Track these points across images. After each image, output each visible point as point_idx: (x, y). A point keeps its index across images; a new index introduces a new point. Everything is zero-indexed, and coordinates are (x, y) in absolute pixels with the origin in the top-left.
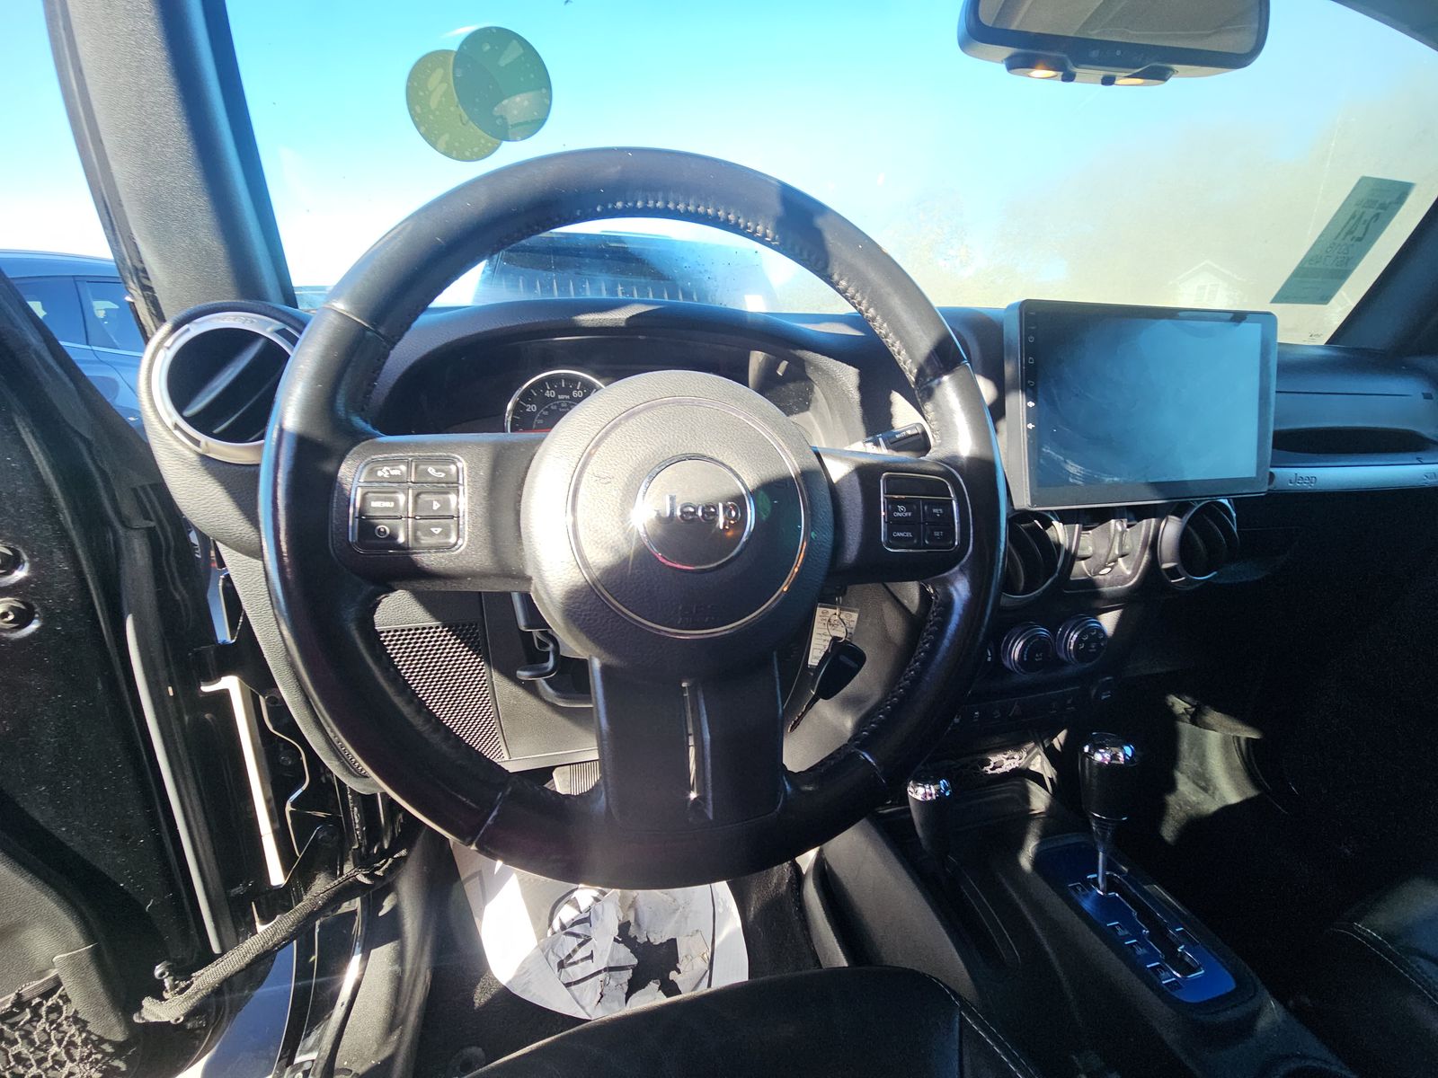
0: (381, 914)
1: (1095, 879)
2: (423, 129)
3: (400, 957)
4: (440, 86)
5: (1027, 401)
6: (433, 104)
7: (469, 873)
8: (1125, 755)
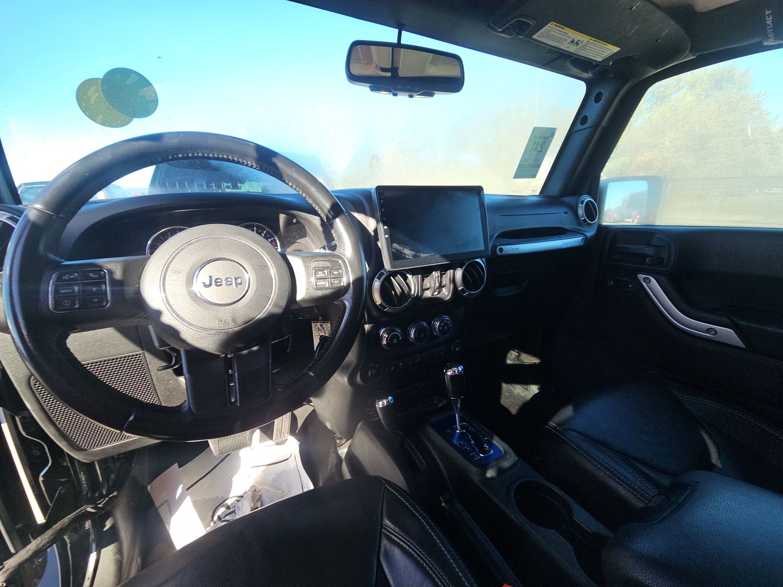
0: (105, 530)
1: (457, 427)
2: (87, 113)
3: (120, 551)
4: (94, 95)
5: (384, 226)
6: (92, 101)
7: (159, 504)
8: (458, 370)
